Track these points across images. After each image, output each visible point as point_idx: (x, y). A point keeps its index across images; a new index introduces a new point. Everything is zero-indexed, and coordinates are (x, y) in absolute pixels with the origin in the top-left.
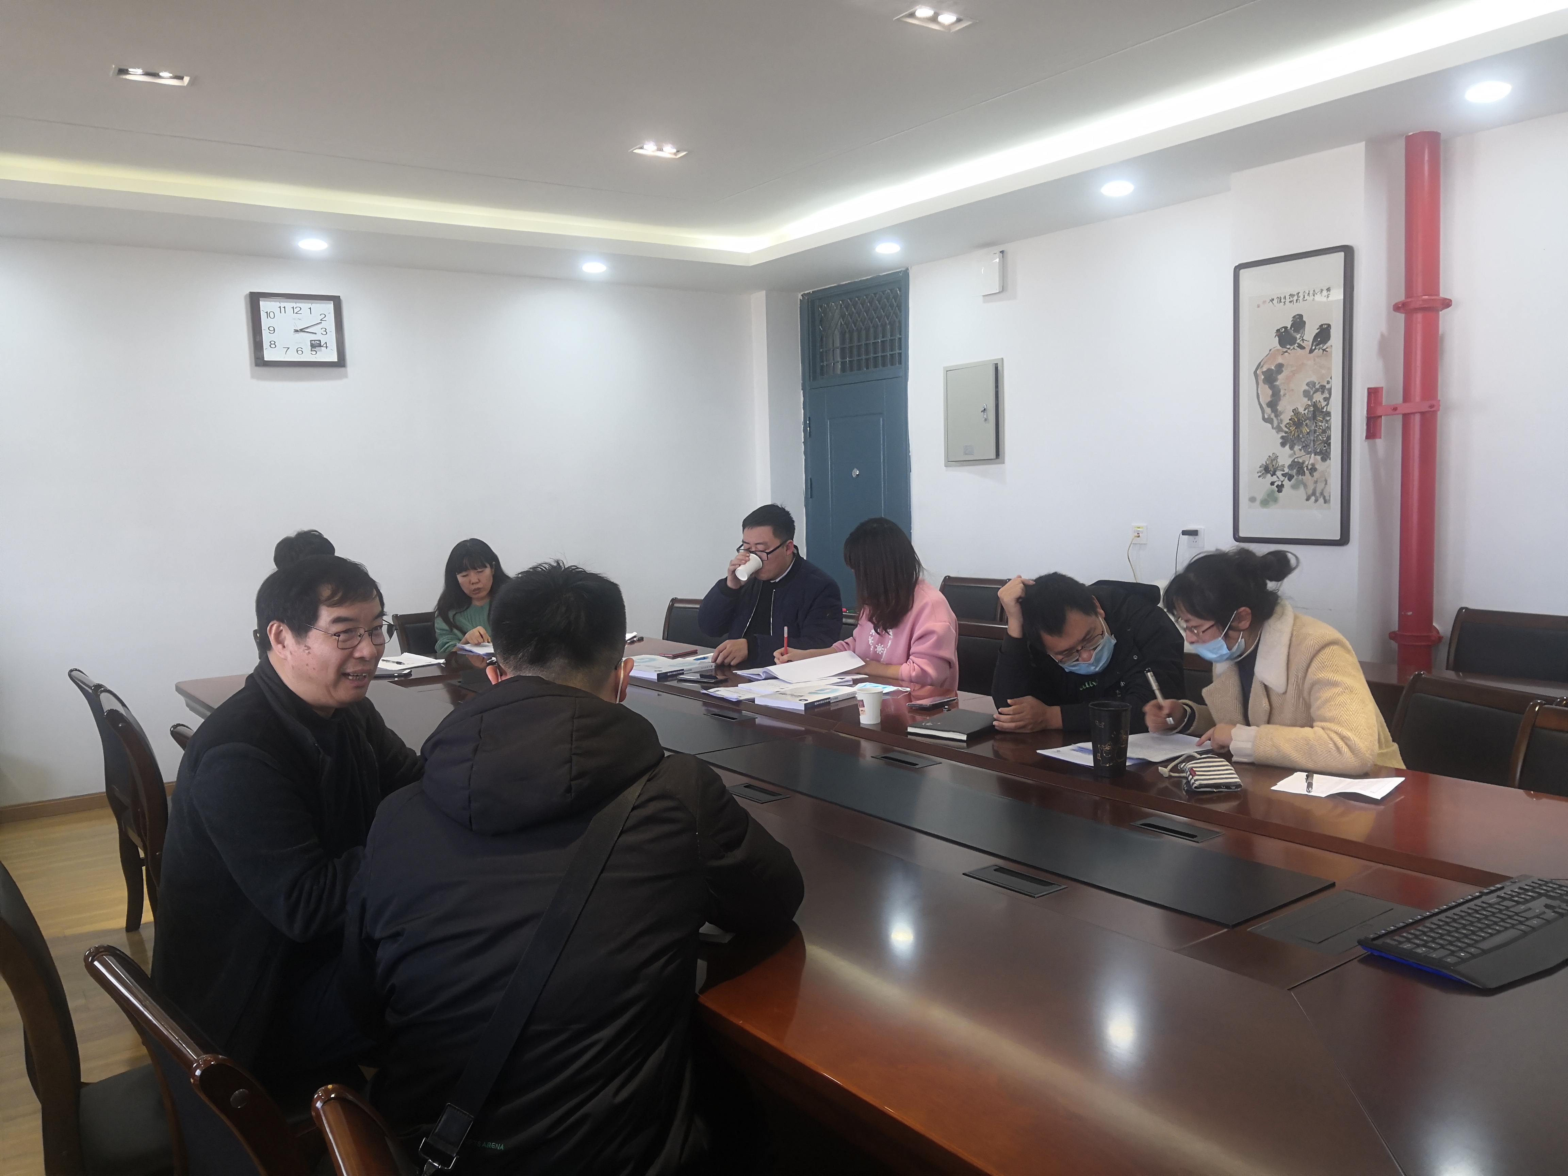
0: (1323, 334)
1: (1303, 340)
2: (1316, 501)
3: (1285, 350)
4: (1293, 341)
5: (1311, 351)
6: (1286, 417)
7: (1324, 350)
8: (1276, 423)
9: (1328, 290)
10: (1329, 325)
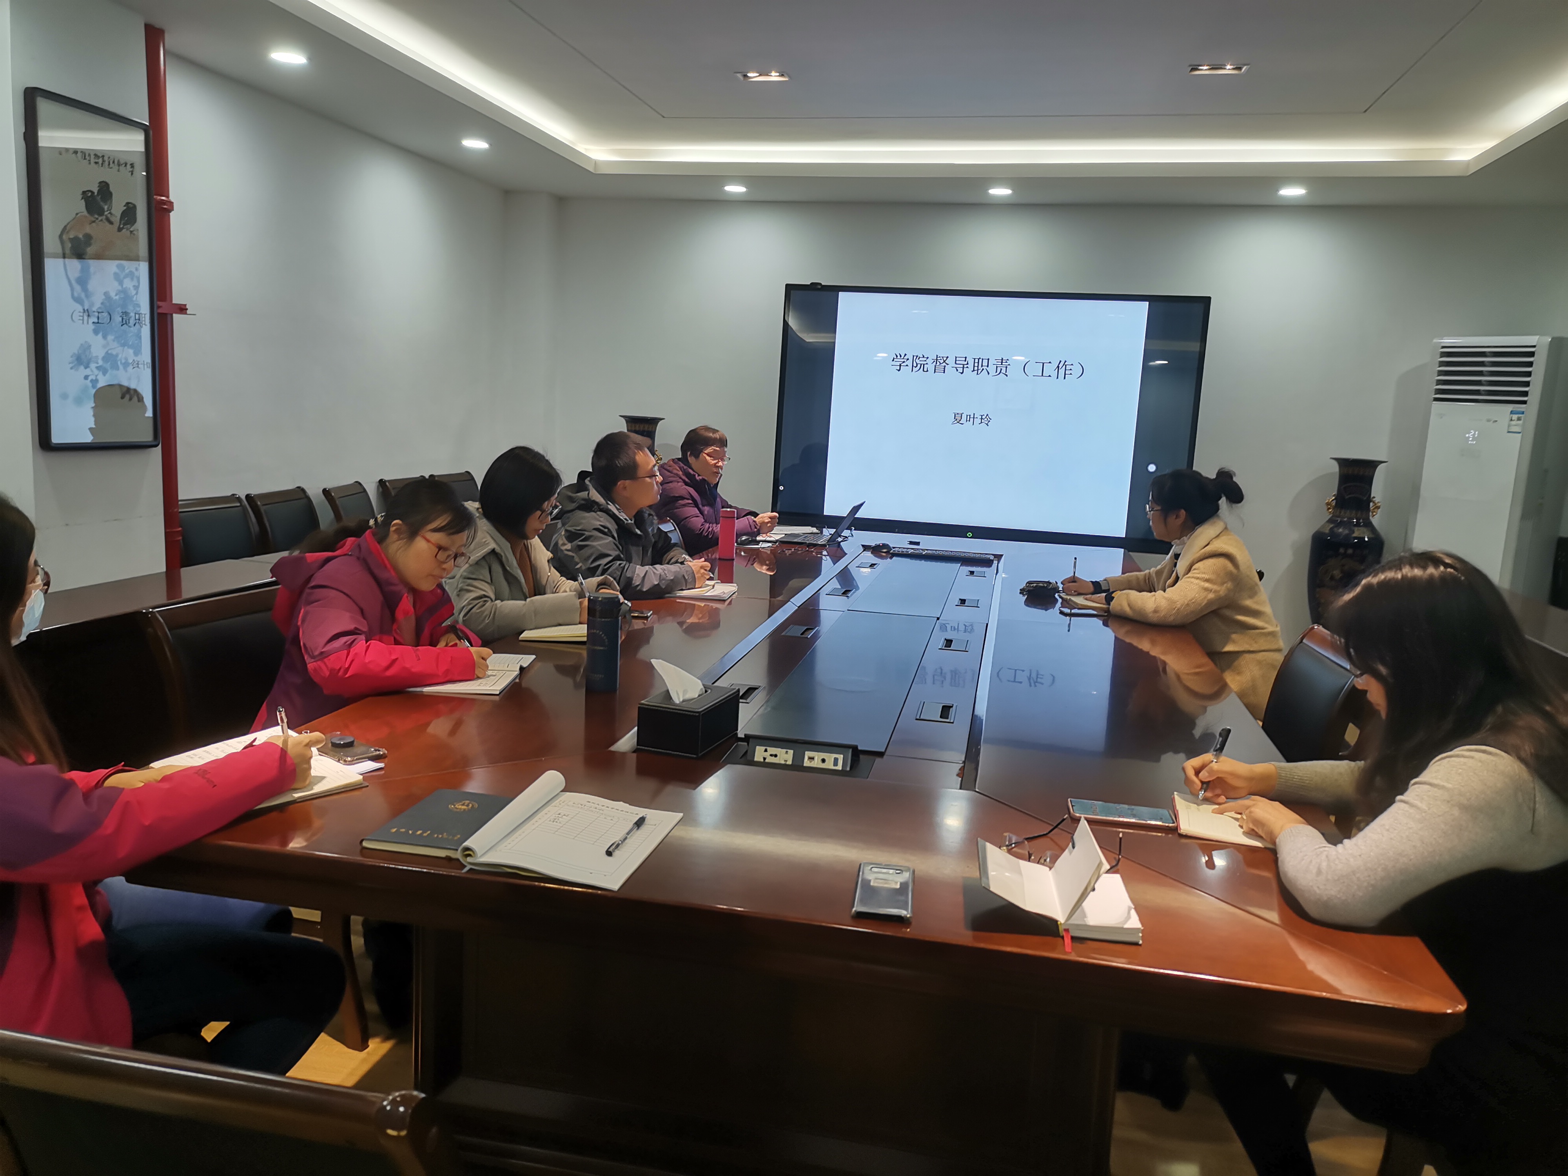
0: (129, 213)
2: (130, 399)
4: (101, 212)
5: (120, 230)
6: (97, 301)
7: (131, 232)
8: (86, 304)
9: (132, 165)
10: (135, 207)
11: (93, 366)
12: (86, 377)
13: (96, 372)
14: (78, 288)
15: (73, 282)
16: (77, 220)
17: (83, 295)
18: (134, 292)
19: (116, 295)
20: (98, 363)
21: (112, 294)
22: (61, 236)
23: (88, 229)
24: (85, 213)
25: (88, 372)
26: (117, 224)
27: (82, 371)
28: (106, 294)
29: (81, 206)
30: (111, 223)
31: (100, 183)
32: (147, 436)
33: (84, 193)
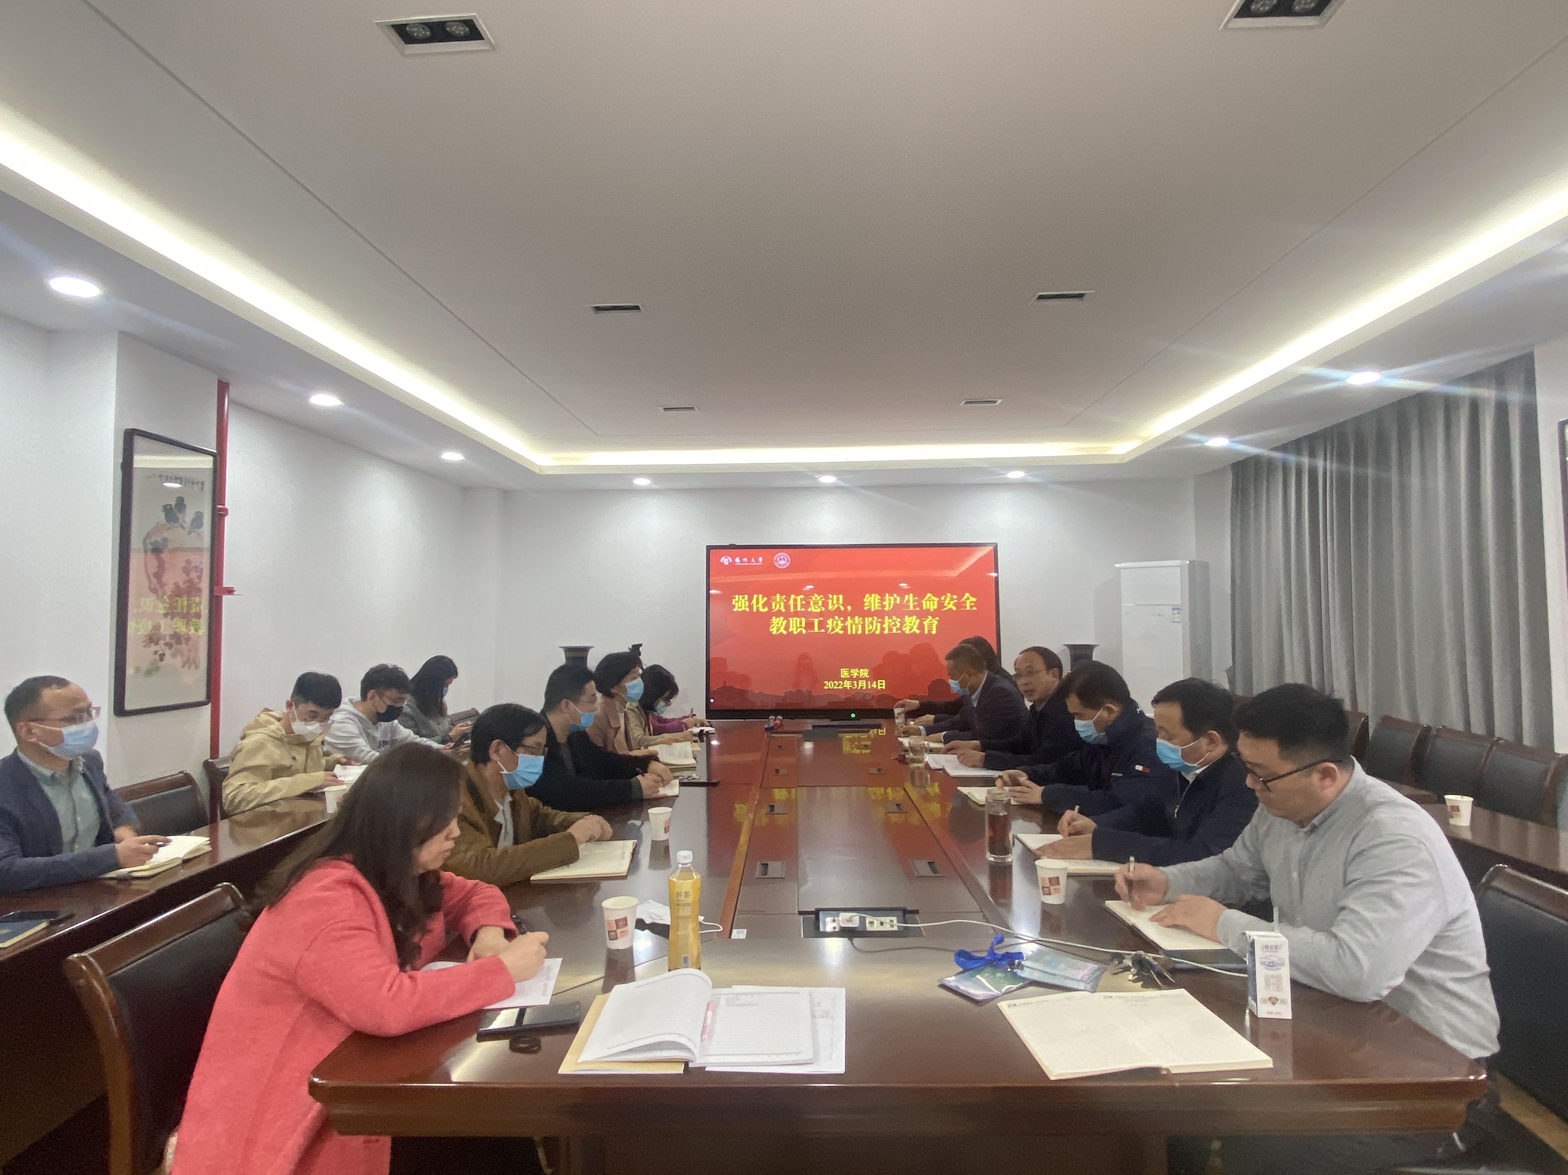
0: (198, 519)
1: (184, 521)
2: (189, 667)
3: (170, 526)
5: (190, 533)
6: (169, 589)
7: (198, 533)
8: (160, 593)
9: (203, 483)
10: (202, 514)
11: (162, 642)
12: (156, 653)
13: (164, 647)
14: (154, 581)
15: (152, 577)
16: (157, 529)
17: (158, 587)
18: (197, 581)
19: (184, 584)
20: (165, 640)
21: (181, 584)
22: (144, 541)
23: (166, 534)
24: (165, 522)
25: (156, 648)
26: (187, 530)
27: (154, 648)
28: (176, 584)
29: (162, 516)
30: (183, 528)
31: (178, 498)
32: (202, 697)
33: (165, 506)
